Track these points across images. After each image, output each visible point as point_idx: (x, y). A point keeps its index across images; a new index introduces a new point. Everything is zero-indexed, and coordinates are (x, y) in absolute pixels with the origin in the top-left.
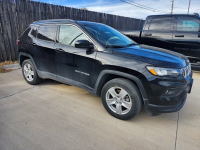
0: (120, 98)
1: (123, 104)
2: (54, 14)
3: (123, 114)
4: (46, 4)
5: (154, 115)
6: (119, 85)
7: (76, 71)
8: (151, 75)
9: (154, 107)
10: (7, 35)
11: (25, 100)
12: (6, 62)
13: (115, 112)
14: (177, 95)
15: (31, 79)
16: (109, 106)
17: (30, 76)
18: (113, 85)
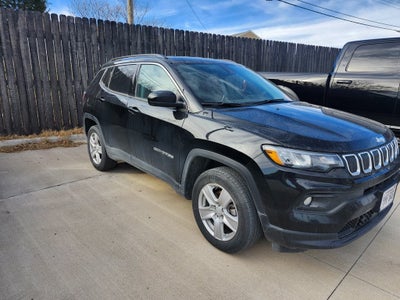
0: (221, 208)
1: (225, 221)
2: (164, 46)
3: (224, 239)
4: (150, 27)
5: (284, 249)
6: (218, 180)
7: (155, 149)
8: (270, 163)
9: (279, 232)
10: (81, 83)
11: (75, 195)
12: (76, 129)
13: (212, 234)
14: (332, 211)
15: (98, 161)
16: (204, 222)
17: (97, 156)
18: (209, 180)
